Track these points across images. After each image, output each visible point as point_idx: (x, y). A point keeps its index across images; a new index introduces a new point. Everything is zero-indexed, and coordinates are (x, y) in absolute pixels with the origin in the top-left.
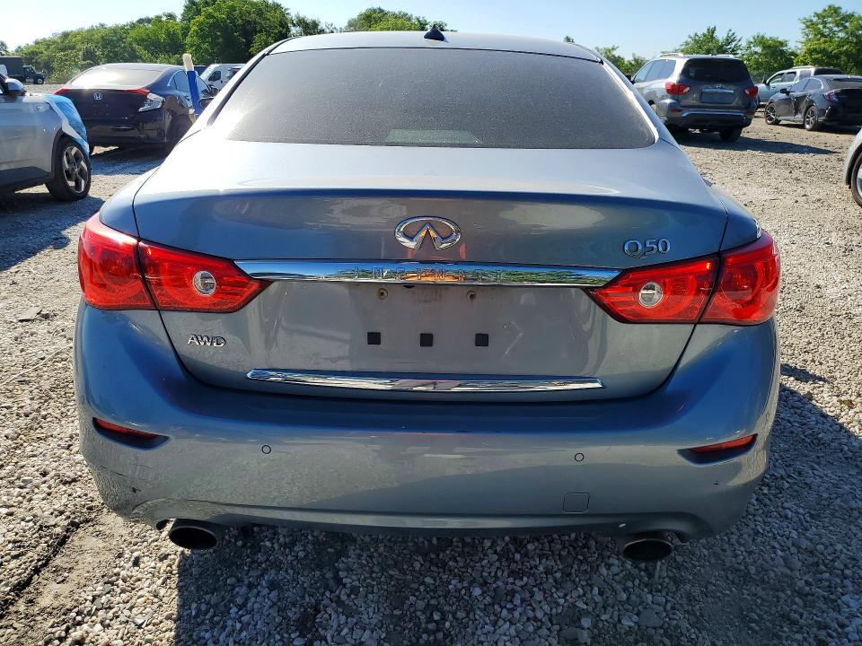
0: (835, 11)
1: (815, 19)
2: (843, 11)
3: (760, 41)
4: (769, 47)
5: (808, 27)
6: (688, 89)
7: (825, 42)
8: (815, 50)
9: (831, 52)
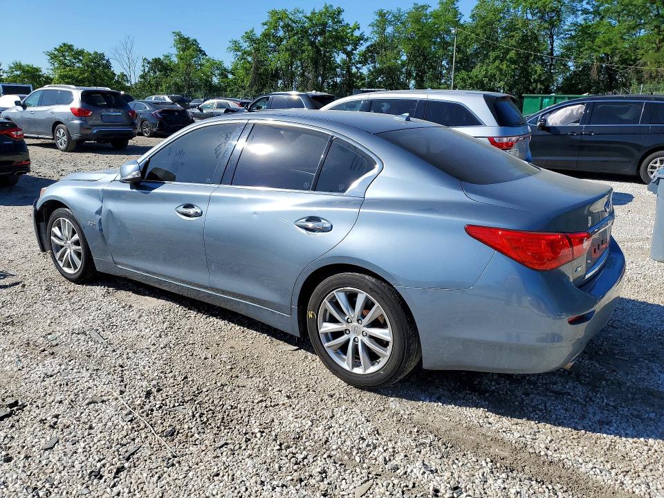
0: (70, 48)
1: (56, 53)
2: (75, 48)
3: (19, 66)
4: (28, 72)
5: (52, 58)
6: (91, 113)
7: (70, 70)
8: (65, 76)
9: (78, 77)
